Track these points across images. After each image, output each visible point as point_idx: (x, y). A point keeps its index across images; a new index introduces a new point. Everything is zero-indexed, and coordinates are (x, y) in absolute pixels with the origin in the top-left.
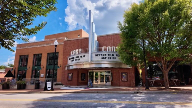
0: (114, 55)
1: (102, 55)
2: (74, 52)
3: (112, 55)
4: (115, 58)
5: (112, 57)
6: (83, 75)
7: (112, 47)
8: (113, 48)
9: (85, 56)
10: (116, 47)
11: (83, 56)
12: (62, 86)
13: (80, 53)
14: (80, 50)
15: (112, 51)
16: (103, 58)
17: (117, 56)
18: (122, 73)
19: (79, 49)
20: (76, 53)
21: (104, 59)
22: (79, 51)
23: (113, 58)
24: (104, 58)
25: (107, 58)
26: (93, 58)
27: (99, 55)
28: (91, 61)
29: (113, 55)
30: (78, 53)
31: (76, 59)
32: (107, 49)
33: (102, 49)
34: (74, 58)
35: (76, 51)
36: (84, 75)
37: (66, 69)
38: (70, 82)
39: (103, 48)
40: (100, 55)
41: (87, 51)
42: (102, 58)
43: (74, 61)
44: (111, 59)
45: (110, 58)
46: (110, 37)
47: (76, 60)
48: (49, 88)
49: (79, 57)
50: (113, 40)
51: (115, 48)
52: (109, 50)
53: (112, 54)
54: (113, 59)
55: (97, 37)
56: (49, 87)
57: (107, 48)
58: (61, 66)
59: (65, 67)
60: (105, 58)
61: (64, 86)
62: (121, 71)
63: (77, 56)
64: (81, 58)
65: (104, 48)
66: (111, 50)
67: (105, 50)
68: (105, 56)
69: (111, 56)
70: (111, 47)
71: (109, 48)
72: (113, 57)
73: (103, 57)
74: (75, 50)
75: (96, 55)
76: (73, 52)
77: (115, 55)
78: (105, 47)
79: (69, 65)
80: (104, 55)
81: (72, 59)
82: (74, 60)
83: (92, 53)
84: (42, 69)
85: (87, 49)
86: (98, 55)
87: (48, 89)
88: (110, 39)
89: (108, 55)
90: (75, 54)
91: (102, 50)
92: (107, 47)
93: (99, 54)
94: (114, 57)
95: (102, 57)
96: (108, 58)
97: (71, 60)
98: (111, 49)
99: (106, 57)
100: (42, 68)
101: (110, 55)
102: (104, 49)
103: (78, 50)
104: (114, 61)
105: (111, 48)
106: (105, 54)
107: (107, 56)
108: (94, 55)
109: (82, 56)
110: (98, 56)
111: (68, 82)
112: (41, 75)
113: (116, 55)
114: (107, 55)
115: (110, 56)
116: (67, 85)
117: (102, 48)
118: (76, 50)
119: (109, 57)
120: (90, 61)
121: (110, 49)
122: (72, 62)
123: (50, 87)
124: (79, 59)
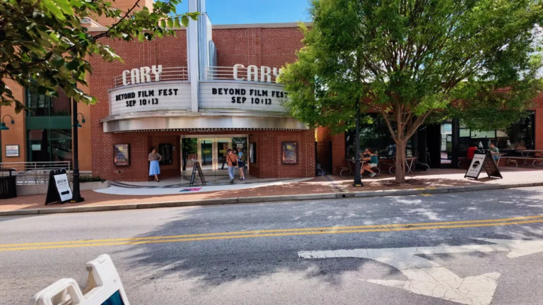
0: (267, 92)
1: (231, 91)
2: (133, 76)
3: (261, 93)
4: (269, 102)
5: (260, 98)
6: (165, 149)
7: (263, 68)
8: (266, 72)
9: (176, 90)
10: (272, 69)
11: (170, 90)
12: (100, 182)
13: (157, 78)
14: (157, 70)
15: (262, 79)
16: (236, 99)
17: (275, 97)
18: (284, 143)
19: (154, 67)
20: (143, 80)
21: (239, 104)
22: (154, 72)
23: (264, 102)
24: (239, 102)
25: (249, 100)
26: (203, 100)
27: (223, 91)
28: (199, 108)
29: (265, 93)
30: (149, 80)
31: (145, 100)
32: (246, 74)
33: (233, 73)
34: (137, 95)
35: (140, 74)
36: (168, 150)
37: (105, 129)
38: (122, 171)
39: (235, 68)
40: (226, 90)
41: (183, 77)
42: (234, 102)
43: (138, 107)
44: (260, 104)
45: (257, 101)
46: (254, 35)
47: (144, 102)
48: (63, 193)
49: (156, 93)
50: (262, 45)
51: (269, 70)
52: (253, 77)
53: (261, 89)
54: (264, 105)
55: (213, 30)
56: (65, 190)
57: (246, 70)
58: (84, 121)
59: (101, 124)
60: (241, 100)
61: (106, 182)
62: (280, 139)
63: (147, 89)
64: (162, 98)
65: (238, 70)
66: (259, 78)
67: (242, 74)
68: (242, 94)
69: (259, 95)
70: (259, 67)
71: (252, 70)
72: (264, 98)
73: (236, 96)
74: (137, 70)
75: (214, 91)
76: (129, 76)
77: (270, 94)
78: (243, 66)
79: (117, 118)
80: (237, 91)
81: (129, 100)
82: (134, 102)
83: (200, 84)
84: (8, 129)
85: (182, 69)
86: (220, 90)
87: (63, 198)
88: (251, 39)
89: (251, 91)
90: (138, 81)
91: (232, 77)
92: (246, 66)
93: (223, 87)
94: (268, 98)
95: (233, 98)
96: (251, 101)
97: (125, 100)
98: (259, 74)
99: (244, 99)
100: (7, 126)
101: (257, 93)
102: (238, 73)
103: (148, 69)
104: (268, 110)
105: (259, 71)
106: (242, 90)
107: (247, 95)
108: (208, 90)
109: (165, 91)
110: (220, 93)
111: (116, 172)
112: (8, 147)
113: (273, 93)
114: (248, 92)
115: (256, 95)
116: (114, 180)
117: (232, 69)
118: (142, 69)
119: (252, 99)
120: (195, 108)
121: (256, 73)
122: (129, 107)
123: (67, 192)
124: (157, 100)
